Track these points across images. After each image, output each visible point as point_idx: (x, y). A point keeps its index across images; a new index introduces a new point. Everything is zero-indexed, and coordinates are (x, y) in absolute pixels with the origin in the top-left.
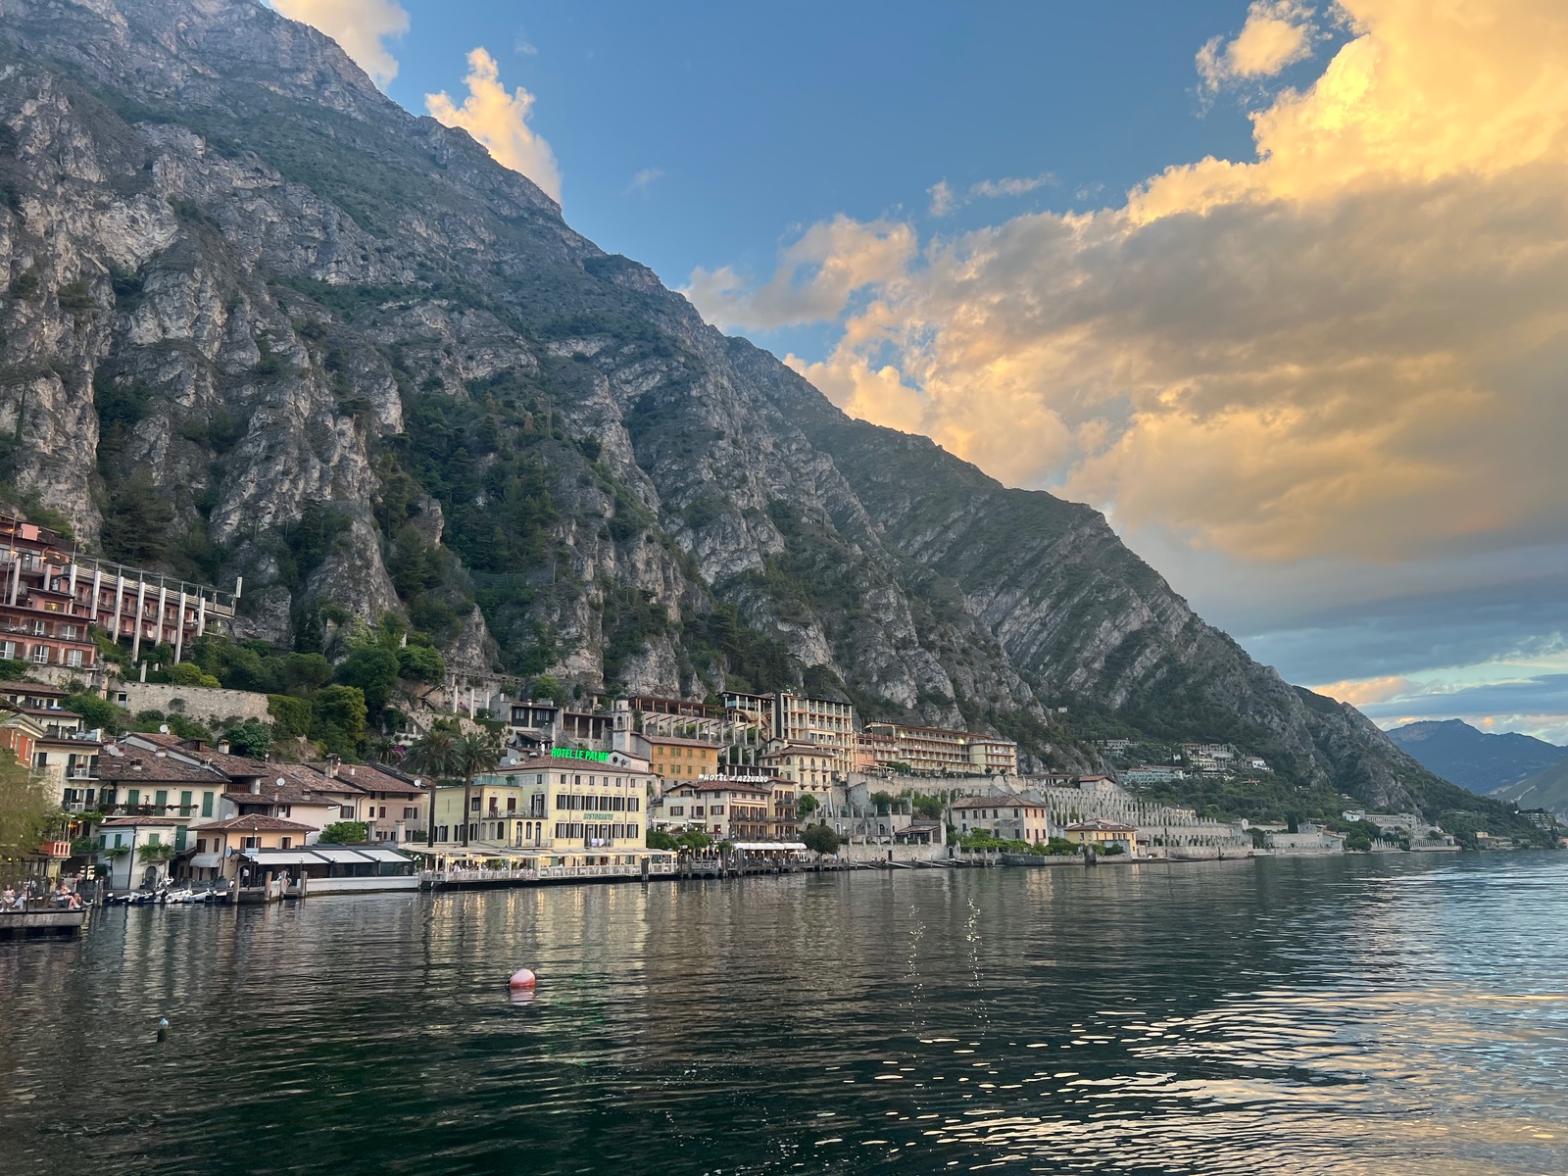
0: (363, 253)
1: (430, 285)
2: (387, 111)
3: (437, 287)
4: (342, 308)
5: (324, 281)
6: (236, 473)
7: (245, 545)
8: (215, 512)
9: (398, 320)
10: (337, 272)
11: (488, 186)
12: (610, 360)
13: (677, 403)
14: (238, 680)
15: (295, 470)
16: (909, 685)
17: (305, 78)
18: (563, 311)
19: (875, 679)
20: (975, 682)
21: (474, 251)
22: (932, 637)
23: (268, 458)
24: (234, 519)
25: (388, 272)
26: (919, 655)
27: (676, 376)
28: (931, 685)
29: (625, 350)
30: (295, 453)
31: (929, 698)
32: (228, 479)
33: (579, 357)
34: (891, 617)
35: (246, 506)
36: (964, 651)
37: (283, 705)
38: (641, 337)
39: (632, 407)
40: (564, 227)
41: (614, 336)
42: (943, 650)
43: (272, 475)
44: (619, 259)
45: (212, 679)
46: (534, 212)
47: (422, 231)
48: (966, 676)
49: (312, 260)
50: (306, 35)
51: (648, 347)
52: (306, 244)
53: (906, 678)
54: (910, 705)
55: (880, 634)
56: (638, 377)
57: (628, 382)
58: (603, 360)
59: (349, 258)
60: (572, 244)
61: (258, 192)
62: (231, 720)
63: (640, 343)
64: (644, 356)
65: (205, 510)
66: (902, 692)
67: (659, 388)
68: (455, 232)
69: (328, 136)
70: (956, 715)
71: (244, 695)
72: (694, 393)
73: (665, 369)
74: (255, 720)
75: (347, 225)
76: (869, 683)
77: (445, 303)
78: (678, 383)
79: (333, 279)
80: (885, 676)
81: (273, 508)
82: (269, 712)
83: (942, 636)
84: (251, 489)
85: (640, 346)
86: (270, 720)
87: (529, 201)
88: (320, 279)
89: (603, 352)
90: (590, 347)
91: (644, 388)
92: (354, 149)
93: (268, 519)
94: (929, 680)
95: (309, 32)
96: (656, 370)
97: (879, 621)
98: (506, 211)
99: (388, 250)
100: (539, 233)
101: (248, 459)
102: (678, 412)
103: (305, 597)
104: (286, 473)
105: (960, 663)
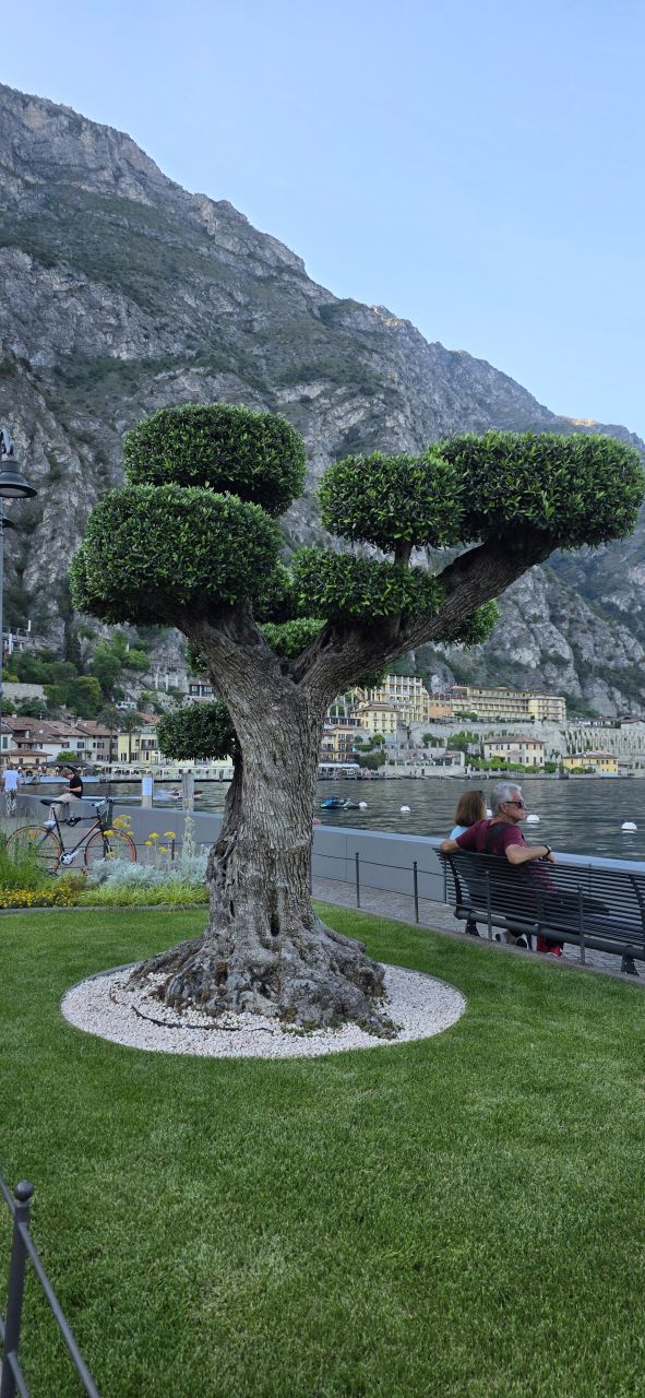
0: (145, 332)
1: (194, 353)
2: (170, 192)
3: (199, 354)
4: (131, 380)
5: (119, 357)
6: (37, 547)
7: (41, 593)
8: (25, 572)
9: (167, 388)
10: (128, 350)
11: (245, 251)
12: (327, 401)
13: (375, 433)
14: (28, 678)
15: (68, 545)
16: (533, 650)
17: (106, 175)
18: (296, 361)
19: (508, 646)
20: (595, 645)
21: (231, 314)
22: (563, 612)
23: (53, 538)
24: (36, 576)
25: (164, 346)
26: (546, 627)
27: (376, 410)
28: (552, 650)
29: (339, 392)
30: (68, 534)
31: (549, 659)
32: (32, 551)
33: (305, 400)
34: (528, 598)
35: (41, 568)
36: (589, 621)
37: (51, 690)
38: (353, 379)
39: (342, 438)
40: (305, 278)
41: (333, 380)
42: (571, 621)
43: (55, 549)
44: (348, 302)
45: (15, 678)
46: (282, 269)
47: (190, 301)
48: (586, 642)
49: (110, 342)
50: (107, 136)
51: (356, 389)
52: (105, 329)
53: (532, 645)
54: (534, 665)
55: (516, 612)
56: (347, 413)
57: (340, 418)
58: (322, 401)
59: (135, 338)
60: (312, 294)
61: (70, 293)
62: (25, 699)
63: (352, 384)
64: (353, 395)
65: (20, 571)
66: (527, 656)
67: (364, 421)
68: (217, 299)
69: (124, 227)
70: (570, 672)
71: (30, 686)
72: (388, 424)
73: (367, 405)
74: (37, 698)
75: (132, 311)
76: (503, 649)
77: (201, 370)
78: (378, 417)
79: (124, 356)
80: (515, 644)
81: (56, 569)
82: (44, 693)
83: (572, 611)
84: (44, 558)
85: (351, 388)
86: (45, 698)
87: (279, 260)
88: (116, 356)
89: (323, 394)
90: (313, 391)
91: (353, 421)
92: (144, 235)
93: (54, 576)
94: (552, 646)
95: (109, 133)
96: (361, 407)
97: (516, 603)
98: (259, 272)
99: (163, 326)
100: (283, 290)
101: (43, 537)
102: (376, 441)
103: (74, 623)
104: (63, 547)
105: (584, 632)
